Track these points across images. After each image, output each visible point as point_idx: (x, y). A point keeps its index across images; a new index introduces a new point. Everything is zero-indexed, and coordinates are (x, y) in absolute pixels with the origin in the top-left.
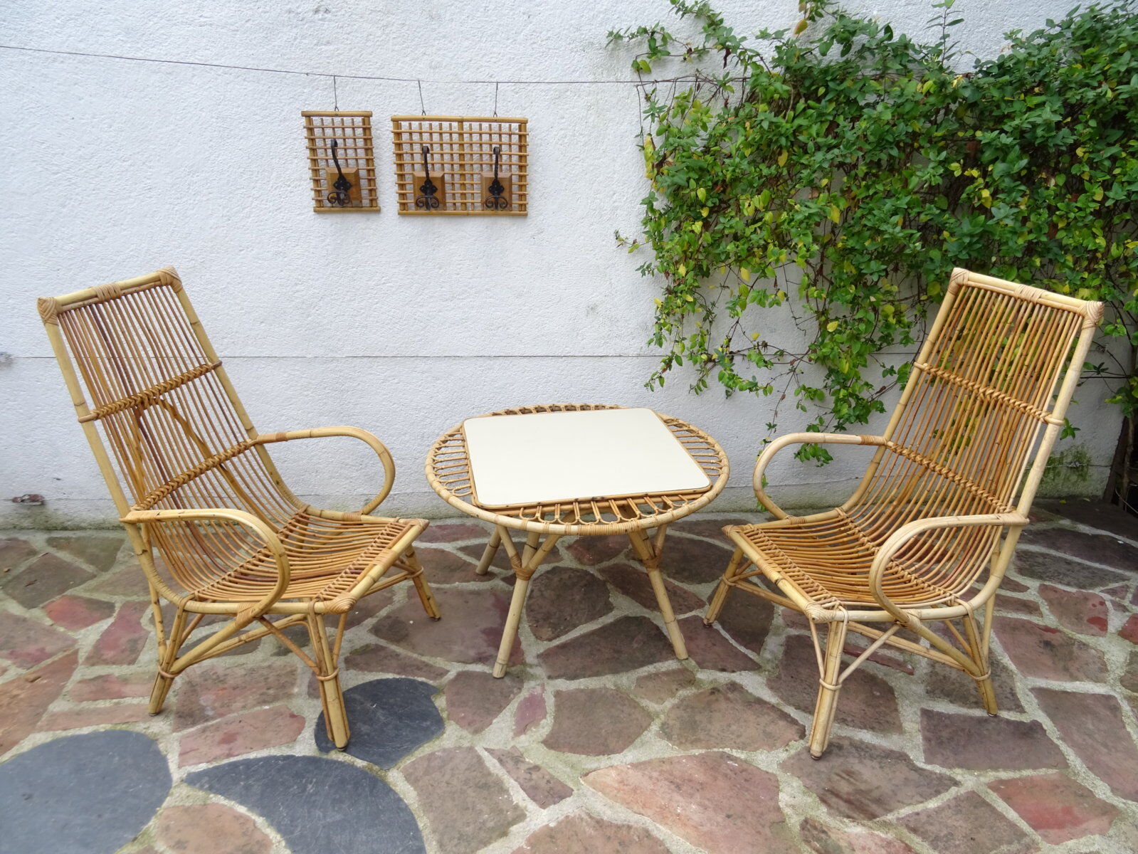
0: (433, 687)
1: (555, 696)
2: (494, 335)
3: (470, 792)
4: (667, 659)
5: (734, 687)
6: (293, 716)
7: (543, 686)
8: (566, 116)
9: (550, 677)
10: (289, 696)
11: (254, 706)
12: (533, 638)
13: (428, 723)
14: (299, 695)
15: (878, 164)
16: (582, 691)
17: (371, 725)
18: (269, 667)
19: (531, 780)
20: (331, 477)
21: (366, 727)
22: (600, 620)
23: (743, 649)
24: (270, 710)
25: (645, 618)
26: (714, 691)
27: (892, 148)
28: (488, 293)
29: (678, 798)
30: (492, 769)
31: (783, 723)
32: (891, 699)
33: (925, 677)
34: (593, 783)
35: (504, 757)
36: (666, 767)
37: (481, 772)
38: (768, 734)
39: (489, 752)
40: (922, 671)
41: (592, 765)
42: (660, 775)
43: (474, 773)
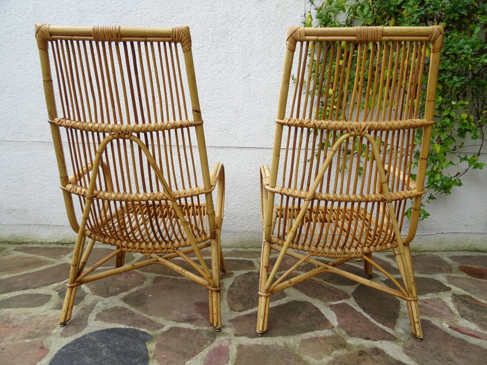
0: (150, 335)
1: (238, 348)
2: (221, 134)
4: (323, 329)
5: (377, 351)
6: (42, 348)
7: (230, 340)
8: (265, 11)
9: (236, 335)
10: (48, 334)
11: (20, 339)
12: (228, 309)
13: (137, 360)
14: (55, 334)
15: (453, 21)
16: (259, 346)
17: (94, 359)
18: (45, 315)
21: (91, 359)
22: (277, 302)
23: (381, 326)
24: (29, 342)
25: (308, 302)
26: (362, 353)
27: (462, 10)
28: (219, 110)
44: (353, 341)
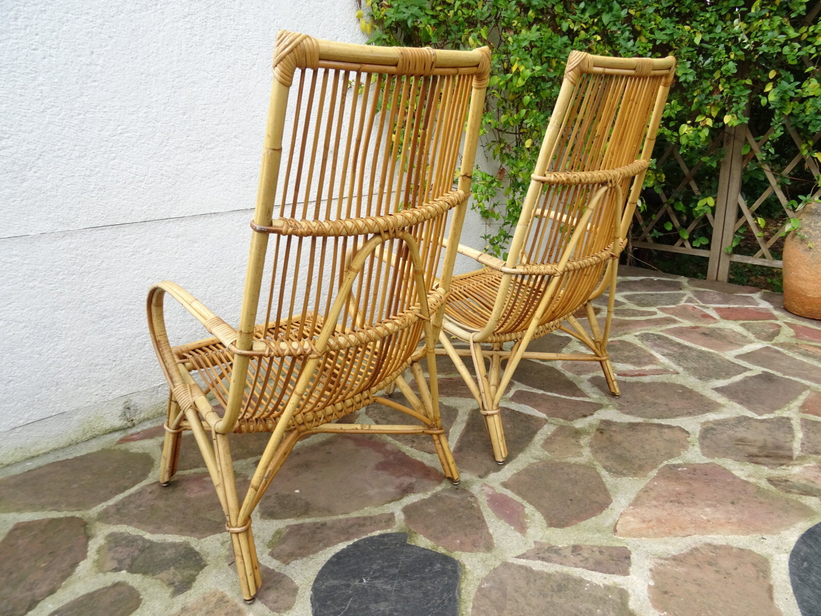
0: (398, 534)
1: (507, 488)
3: (556, 599)
4: (541, 426)
5: (607, 423)
7: (487, 485)
9: (482, 477)
13: (439, 566)
17: (388, 600)
18: (184, 610)
19: (587, 559)
20: (78, 386)
21: (384, 604)
23: (576, 398)
26: (601, 431)
28: (237, 140)
29: (691, 510)
30: (546, 570)
31: (666, 430)
32: (691, 391)
33: (686, 372)
34: (629, 534)
35: (541, 555)
36: (653, 494)
37: (542, 578)
38: (670, 441)
39: (523, 558)
40: (680, 370)
41: (609, 522)
42: (658, 501)
43: (538, 582)
44: (579, 424)
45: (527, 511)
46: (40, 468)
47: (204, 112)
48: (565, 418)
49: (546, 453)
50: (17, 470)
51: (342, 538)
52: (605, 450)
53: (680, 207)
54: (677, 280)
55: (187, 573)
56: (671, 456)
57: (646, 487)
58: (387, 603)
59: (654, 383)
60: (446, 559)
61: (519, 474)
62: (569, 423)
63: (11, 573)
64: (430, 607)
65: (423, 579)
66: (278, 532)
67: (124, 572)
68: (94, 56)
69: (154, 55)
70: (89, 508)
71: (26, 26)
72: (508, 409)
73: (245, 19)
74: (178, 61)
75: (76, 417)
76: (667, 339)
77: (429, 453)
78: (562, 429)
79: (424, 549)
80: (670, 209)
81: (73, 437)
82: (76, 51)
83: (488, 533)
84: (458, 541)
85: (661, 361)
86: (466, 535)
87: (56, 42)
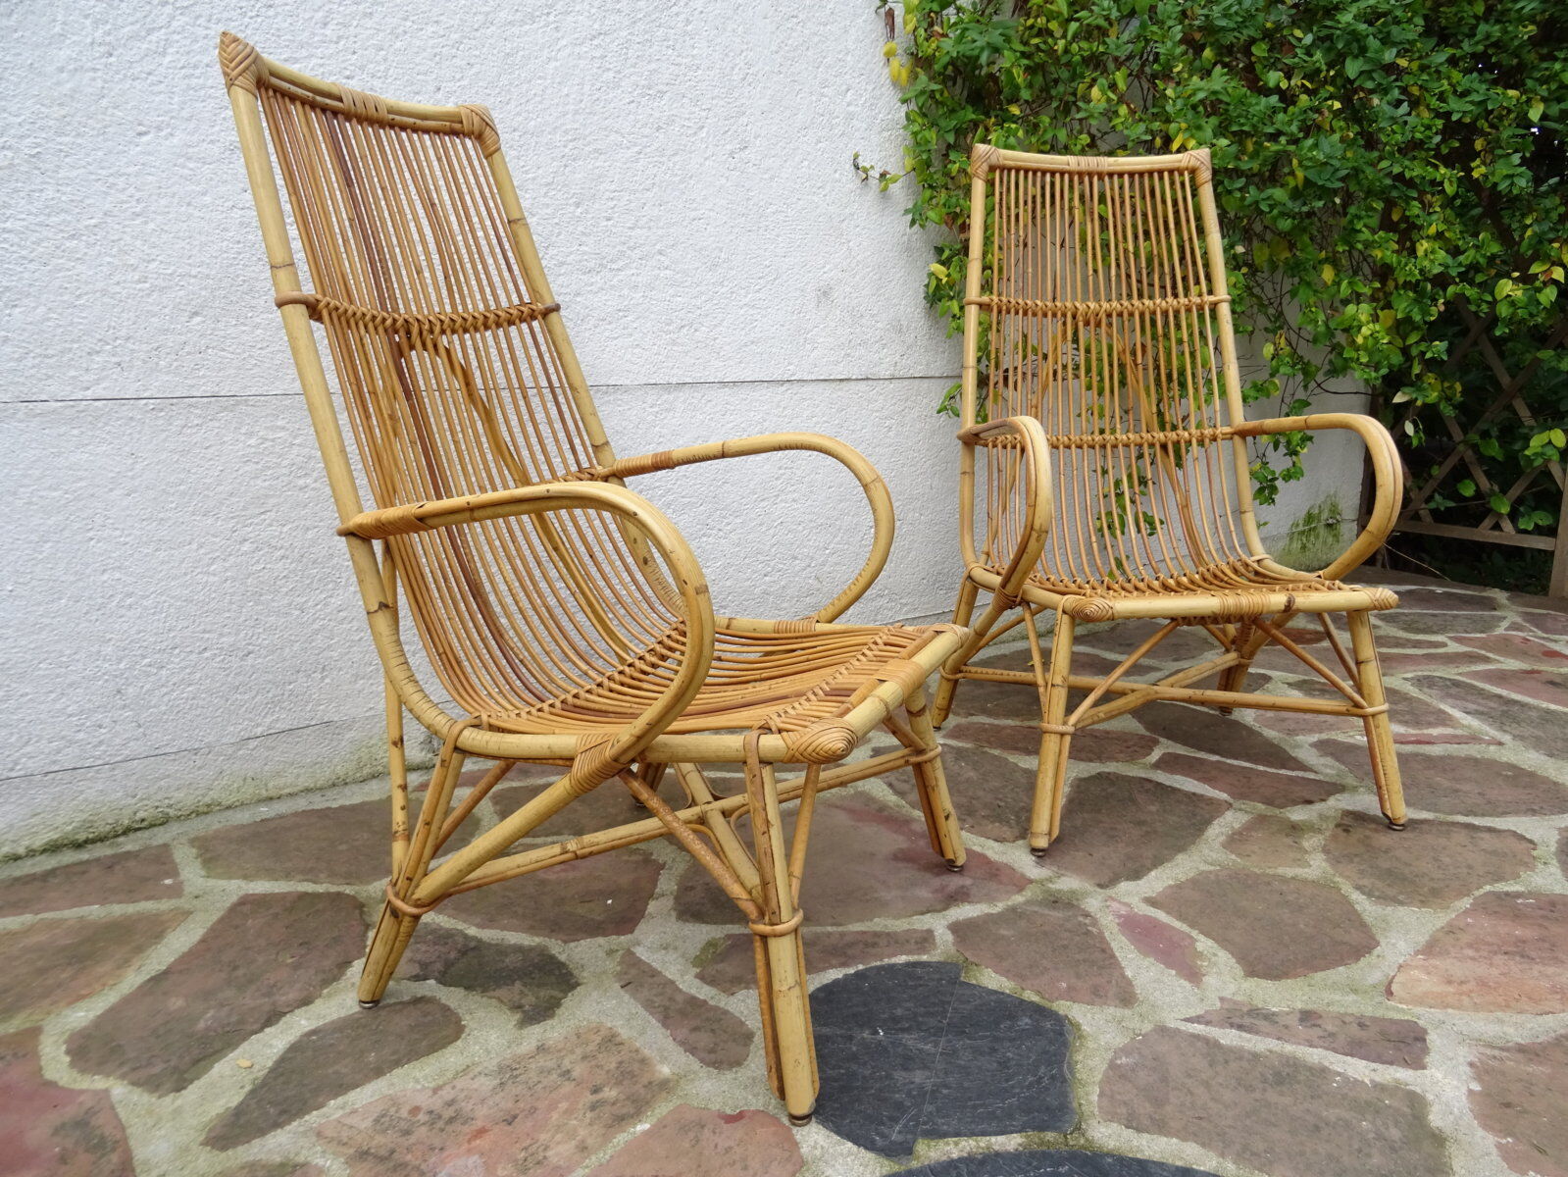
0: (942, 963)
1: (1157, 907)
4: (1220, 812)
6: (731, 1118)
7: (1114, 899)
9: (1104, 886)
10: (668, 1086)
24: (657, 1128)
26: (1345, 827)
29: (1550, 970)
30: (1248, 1046)
31: (1486, 836)
32: (1532, 775)
33: (1518, 743)
34: (1420, 1001)
35: (1237, 1021)
36: (1465, 938)
37: (1241, 1058)
38: (1494, 853)
39: (1199, 1023)
40: (1506, 738)
41: (1376, 976)
42: (1477, 950)
43: (1233, 1065)
44: (1298, 814)
45: (1200, 946)
46: (281, 817)
47: (611, 204)
48: (1269, 802)
49: (1233, 857)
50: (243, 817)
51: (834, 962)
52: (1356, 860)
53: (1494, 449)
54: (1484, 594)
55: (544, 993)
56: (1500, 878)
57: (1450, 924)
58: (927, 1073)
59: (1451, 757)
60: (1040, 1011)
61: (1179, 886)
62: (1277, 811)
63: (236, 968)
64: (1013, 1087)
65: (996, 1039)
66: (711, 944)
67: (432, 982)
68: (439, 95)
69: (538, 99)
70: (369, 883)
71: (340, 38)
72: (1150, 781)
73: (693, 47)
74: (576, 112)
75: (349, 735)
76: (1473, 687)
77: (996, 840)
78: (1261, 820)
79: (995, 992)
80: (1469, 455)
81: (340, 771)
82: (412, 84)
83: (1123, 976)
84: (1064, 985)
85: (1465, 722)
86: (1078, 976)
87: (382, 68)
